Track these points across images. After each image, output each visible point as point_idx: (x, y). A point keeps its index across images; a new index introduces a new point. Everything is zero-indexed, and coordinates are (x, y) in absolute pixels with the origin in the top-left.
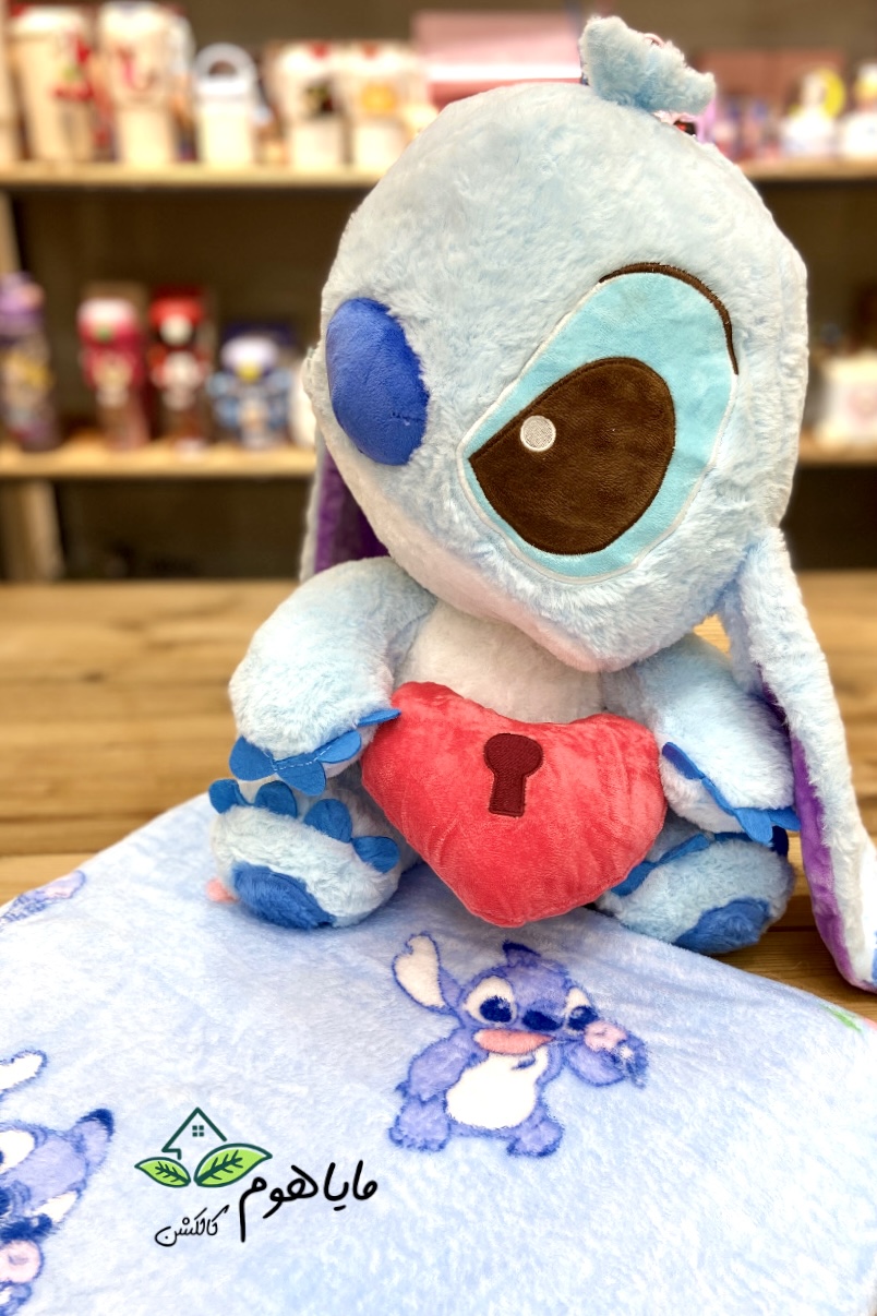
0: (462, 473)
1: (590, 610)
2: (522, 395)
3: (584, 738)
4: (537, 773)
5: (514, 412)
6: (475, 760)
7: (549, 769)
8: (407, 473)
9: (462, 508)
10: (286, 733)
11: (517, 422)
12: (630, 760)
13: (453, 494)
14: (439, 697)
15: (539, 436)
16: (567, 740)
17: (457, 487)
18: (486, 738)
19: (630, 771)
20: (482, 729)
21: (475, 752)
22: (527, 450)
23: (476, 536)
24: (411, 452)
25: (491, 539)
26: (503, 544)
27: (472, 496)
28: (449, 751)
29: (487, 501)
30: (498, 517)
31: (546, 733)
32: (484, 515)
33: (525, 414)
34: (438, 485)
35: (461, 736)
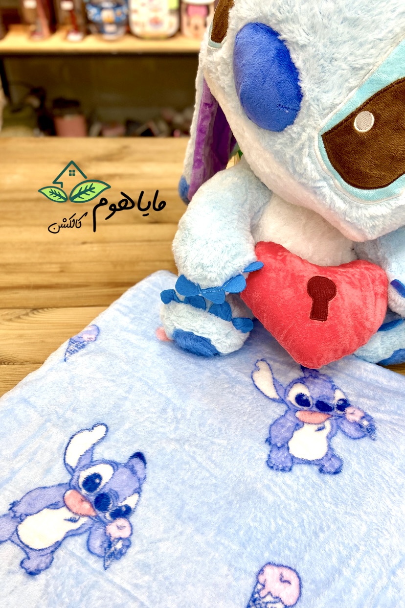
0: (316, 143)
1: (372, 218)
2: (359, 98)
3: (355, 278)
4: (333, 299)
5: (352, 109)
6: (303, 293)
7: (339, 296)
8: (280, 139)
9: (313, 163)
10: (209, 277)
11: (353, 115)
12: (376, 288)
13: (309, 155)
14: (280, 254)
15: (364, 124)
16: (347, 279)
17: (312, 151)
18: (307, 280)
19: (376, 294)
20: (305, 274)
21: (303, 287)
22: (357, 131)
23: (318, 177)
24: (285, 127)
25: (325, 179)
26: (332, 182)
27: (320, 157)
28: (289, 287)
29: (328, 160)
30: (332, 168)
31: (336, 275)
32: (325, 167)
33: (359, 110)
34: (301, 149)
35: (295, 278)
